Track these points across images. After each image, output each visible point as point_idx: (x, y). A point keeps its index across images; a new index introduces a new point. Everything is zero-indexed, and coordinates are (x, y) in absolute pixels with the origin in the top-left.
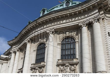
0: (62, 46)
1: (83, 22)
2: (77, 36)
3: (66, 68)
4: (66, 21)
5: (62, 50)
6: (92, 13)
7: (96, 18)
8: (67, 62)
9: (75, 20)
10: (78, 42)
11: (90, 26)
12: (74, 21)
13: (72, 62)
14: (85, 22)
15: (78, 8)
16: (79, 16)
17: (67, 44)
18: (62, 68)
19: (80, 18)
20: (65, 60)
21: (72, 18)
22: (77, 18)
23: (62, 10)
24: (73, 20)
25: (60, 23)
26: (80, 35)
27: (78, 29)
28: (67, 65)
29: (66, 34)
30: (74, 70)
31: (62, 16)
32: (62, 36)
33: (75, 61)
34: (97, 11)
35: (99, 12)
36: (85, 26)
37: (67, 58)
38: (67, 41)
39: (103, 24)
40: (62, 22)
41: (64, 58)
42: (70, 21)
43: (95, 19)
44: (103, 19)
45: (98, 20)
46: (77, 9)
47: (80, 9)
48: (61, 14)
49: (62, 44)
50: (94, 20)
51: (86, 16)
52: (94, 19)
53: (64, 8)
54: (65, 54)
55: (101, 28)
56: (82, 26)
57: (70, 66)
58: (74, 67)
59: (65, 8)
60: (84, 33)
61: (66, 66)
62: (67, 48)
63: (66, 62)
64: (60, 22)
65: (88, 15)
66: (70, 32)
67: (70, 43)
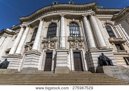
2: (80, 23)
5: (70, 30)
8: (76, 39)
10: (81, 26)
11: (88, 17)
13: (79, 39)
16: (80, 11)
17: (73, 26)
18: (72, 43)
26: (82, 22)
27: (81, 18)
32: (69, 20)
34: (92, 10)
36: (86, 17)
38: (73, 24)
49: (70, 26)
51: (85, 11)
52: (91, 14)
54: (73, 33)
57: (78, 42)
60: (86, 21)
62: (73, 29)
65: (87, 11)
66: (75, 19)
67: (75, 26)
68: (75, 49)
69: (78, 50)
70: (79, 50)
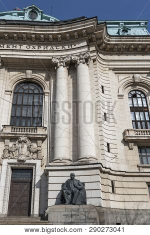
0: (15, 97)
1: (59, 57)
2: (48, 82)
3: (20, 145)
4: (28, 47)
5: (15, 105)
6: (77, 46)
7: (83, 55)
8: (22, 134)
9: (46, 49)
10: (49, 93)
11: (72, 67)
12: (44, 51)
13: (33, 133)
14: (63, 58)
15: (52, 29)
16: (54, 45)
17: (26, 93)
18: (11, 144)
19: (54, 48)
20: (19, 129)
21: (39, 45)
22: (49, 48)
23: (20, 22)
24: (42, 48)
25: (14, 48)
26: (52, 81)
27: (50, 68)
28: (22, 139)
29: (26, 73)
30: (38, 151)
31: (20, 36)
32: (16, 76)
33: (40, 131)
34: (85, 44)
35: (88, 46)
36: (64, 67)
37: (24, 124)
38: (26, 87)
39: (94, 69)
40: (18, 47)
41: (17, 124)
42: (36, 49)
43: (81, 57)
44: (94, 60)
45: (87, 60)
46: (50, 29)
47: (55, 31)
48: (17, 30)
49: (16, 93)
50: (80, 59)
51: (67, 47)
52: (79, 56)
53: (25, 20)
54: (21, 115)
55: (91, 76)
56: (59, 64)
57: (28, 142)
58: (37, 144)
59: (28, 21)
60: (61, 78)
61: (20, 142)
62: (25, 102)
63: (20, 133)
64: (15, 45)
65: (70, 48)
66: (34, 71)
67: (34, 94)
68: (15, 161)
69: (26, 164)
70: (28, 164)
